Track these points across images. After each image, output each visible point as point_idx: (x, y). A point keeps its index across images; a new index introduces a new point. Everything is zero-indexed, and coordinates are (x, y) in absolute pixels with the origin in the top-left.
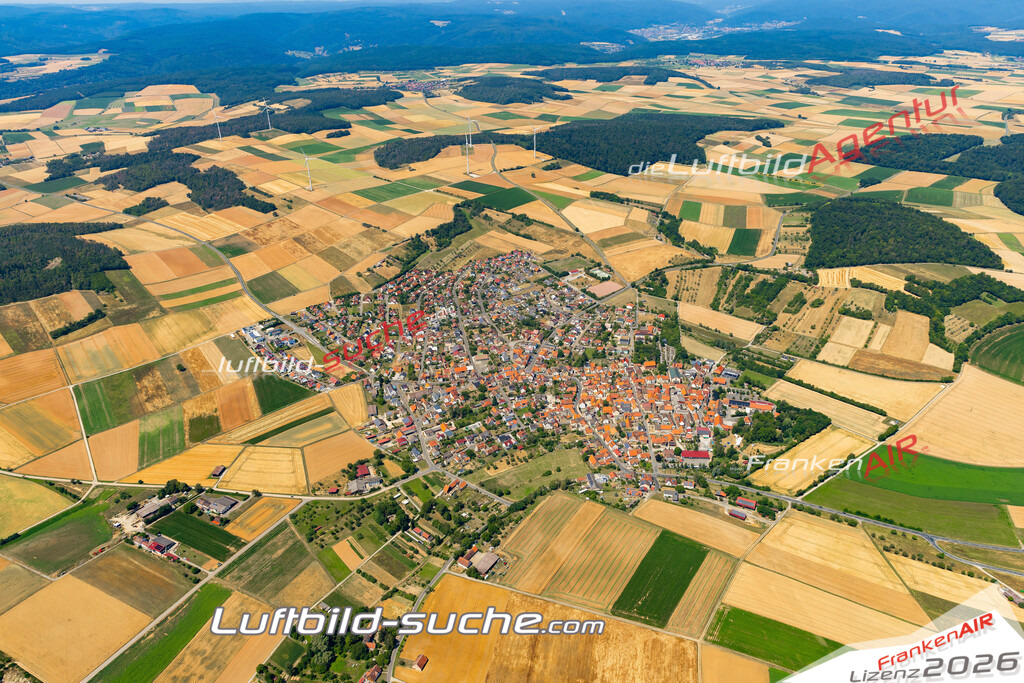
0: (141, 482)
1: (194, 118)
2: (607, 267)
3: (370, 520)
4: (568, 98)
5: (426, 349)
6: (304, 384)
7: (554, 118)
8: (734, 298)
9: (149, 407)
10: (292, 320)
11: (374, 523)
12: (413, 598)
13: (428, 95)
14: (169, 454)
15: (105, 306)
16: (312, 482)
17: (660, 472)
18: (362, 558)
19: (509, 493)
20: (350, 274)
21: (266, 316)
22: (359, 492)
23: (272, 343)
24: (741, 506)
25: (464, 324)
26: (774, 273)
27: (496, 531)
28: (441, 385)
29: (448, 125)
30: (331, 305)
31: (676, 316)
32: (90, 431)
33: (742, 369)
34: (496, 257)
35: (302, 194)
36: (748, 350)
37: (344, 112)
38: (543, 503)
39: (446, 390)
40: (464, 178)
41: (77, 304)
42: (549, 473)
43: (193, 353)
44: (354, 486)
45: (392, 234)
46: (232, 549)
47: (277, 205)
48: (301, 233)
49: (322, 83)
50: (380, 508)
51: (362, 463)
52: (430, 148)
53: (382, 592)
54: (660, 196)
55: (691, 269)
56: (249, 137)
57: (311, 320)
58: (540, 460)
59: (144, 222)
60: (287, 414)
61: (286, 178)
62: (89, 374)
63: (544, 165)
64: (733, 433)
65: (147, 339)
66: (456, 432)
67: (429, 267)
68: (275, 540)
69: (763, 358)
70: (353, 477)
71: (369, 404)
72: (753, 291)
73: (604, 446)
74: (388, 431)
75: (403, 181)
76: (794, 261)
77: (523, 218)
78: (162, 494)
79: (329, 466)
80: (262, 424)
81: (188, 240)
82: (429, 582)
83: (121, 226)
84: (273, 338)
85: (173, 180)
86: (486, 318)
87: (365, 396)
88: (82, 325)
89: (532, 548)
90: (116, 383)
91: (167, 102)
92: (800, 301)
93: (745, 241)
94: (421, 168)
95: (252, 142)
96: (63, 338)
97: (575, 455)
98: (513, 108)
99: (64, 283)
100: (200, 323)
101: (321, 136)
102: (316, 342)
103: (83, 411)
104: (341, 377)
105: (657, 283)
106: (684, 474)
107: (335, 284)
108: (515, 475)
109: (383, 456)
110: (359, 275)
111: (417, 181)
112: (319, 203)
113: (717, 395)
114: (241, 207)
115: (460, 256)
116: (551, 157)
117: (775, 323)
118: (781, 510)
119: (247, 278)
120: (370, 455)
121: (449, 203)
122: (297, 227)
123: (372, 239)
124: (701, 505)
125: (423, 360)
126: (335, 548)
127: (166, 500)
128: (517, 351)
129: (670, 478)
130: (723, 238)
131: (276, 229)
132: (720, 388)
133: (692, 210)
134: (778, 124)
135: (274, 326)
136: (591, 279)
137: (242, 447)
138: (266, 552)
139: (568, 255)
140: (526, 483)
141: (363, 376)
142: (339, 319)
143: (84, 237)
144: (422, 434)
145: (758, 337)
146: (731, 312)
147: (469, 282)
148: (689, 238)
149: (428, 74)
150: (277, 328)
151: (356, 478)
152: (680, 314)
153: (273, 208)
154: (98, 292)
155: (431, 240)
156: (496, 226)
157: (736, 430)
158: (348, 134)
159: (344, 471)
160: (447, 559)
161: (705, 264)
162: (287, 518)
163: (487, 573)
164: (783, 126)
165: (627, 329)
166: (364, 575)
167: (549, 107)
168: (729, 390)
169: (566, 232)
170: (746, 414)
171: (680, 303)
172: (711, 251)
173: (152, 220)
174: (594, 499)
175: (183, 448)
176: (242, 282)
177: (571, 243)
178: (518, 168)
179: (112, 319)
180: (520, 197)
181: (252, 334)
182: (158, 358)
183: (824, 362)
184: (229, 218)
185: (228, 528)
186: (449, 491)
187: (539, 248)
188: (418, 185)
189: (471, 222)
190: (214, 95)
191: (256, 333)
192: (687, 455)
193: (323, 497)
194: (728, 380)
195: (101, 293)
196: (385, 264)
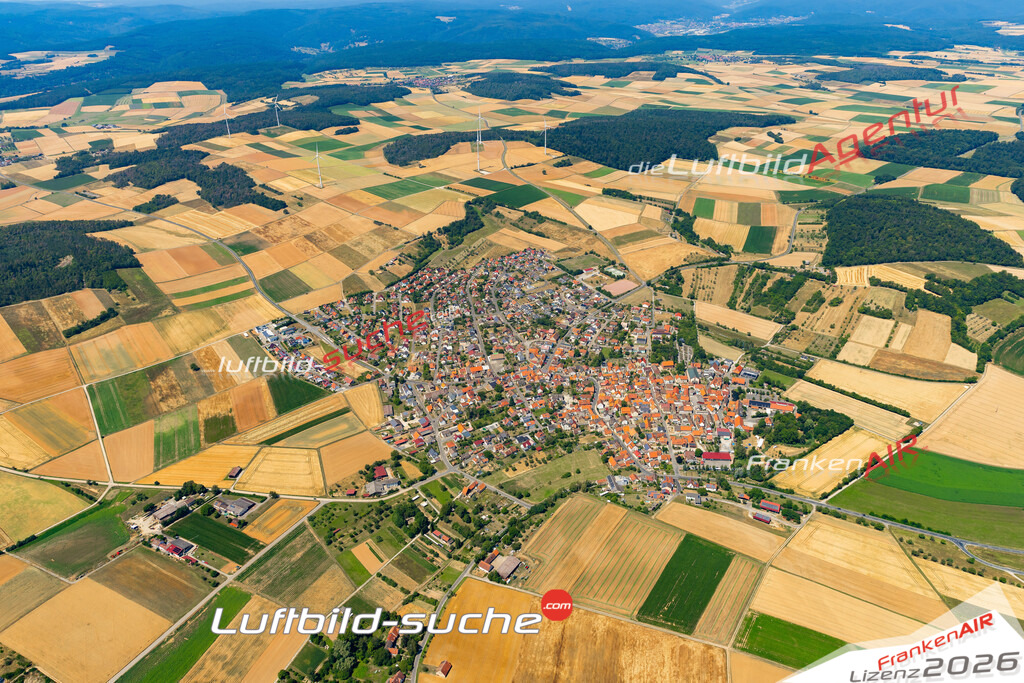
0: (157, 483)
1: (201, 115)
2: (621, 265)
3: (389, 523)
4: (577, 94)
5: (440, 348)
6: (318, 384)
7: (562, 115)
8: (751, 296)
9: (164, 407)
10: (305, 319)
11: (393, 526)
12: (435, 602)
13: (436, 91)
14: (185, 455)
15: (117, 304)
16: (329, 483)
17: (683, 474)
18: (382, 561)
19: (528, 495)
20: (363, 273)
21: (279, 314)
22: (378, 494)
23: (285, 342)
24: (765, 509)
25: (478, 323)
26: (792, 271)
27: (516, 534)
28: (457, 385)
29: (457, 122)
30: (344, 303)
31: (693, 316)
32: (105, 432)
33: (761, 369)
34: (509, 255)
35: (312, 192)
36: (767, 349)
37: (353, 108)
38: (564, 505)
39: (463, 390)
40: (475, 175)
41: (89, 302)
42: (568, 475)
43: (206, 353)
44: (371, 487)
45: (404, 232)
46: (251, 552)
47: (287, 202)
48: (312, 230)
49: (329, 79)
50: (398, 510)
51: (379, 464)
52: (440, 144)
53: (404, 597)
54: (672, 194)
55: (707, 267)
56: (258, 133)
57: (324, 319)
58: (559, 462)
59: (154, 219)
60: (302, 414)
61: (297, 175)
62: (103, 373)
63: (555, 162)
64: (754, 434)
65: (160, 337)
66: (474, 433)
67: (441, 265)
68: (293, 543)
69: (782, 358)
70: (371, 479)
71: (384, 404)
72: (770, 290)
73: (624, 448)
74: (404, 432)
75: (413, 178)
76: (810, 258)
77: (536, 216)
78: (179, 495)
79: (347, 467)
80: (278, 425)
81: (199, 238)
82: (450, 586)
83: (131, 224)
84: (286, 337)
85: (183, 177)
86: (500, 317)
87: (381, 396)
88: (94, 323)
89: (554, 552)
90: (130, 383)
91: (174, 99)
92: (818, 300)
93: (761, 239)
94: (431, 165)
95: (260, 139)
96: (76, 337)
97: (594, 457)
98: (521, 104)
99: (76, 281)
100: (213, 322)
101: (329, 133)
102: (329, 341)
103: (97, 411)
104: (356, 376)
105: (673, 281)
106: (705, 476)
107: (349, 282)
108: (533, 477)
109: (400, 457)
110: (372, 273)
111: (427, 178)
112: (329, 201)
113: (737, 395)
114: (251, 205)
115: (472, 254)
116: (561, 154)
117: (793, 322)
118: (806, 513)
119: (259, 276)
120: (388, 457)
121: (461, 200)
122: (307, 224)
123: (384, 237)
124: (724, 508)
125: (438, 358)
126: (354, 550)
127: (183, 502)
128: (533, 351)
129: (692, 481)
130: (736, 235)
131: (287, 227)
132: (740, 388)
133: (706, 207)
134: (789, 120)
135: (287, 325)
136: (606, 278)
137: (258, 448)
138: (285, 555)
139: (582, 253)
140: (546, 485)
141: (378, 375)
142: (352, 317)
143: (95, 235)
144: (439, 435)
145: (776, 336)
146: (748, 311)
147: (482, 281)
148: (703, 236)
149: (435, 70)
150: (291, 326)
151: (374, 479)
152: (696, 313)
153: (284, 205)
154: (110, 291)
155: (443, 238)
156: (508, 223)
157: (757, 431)
158: (356, 130)
159: (361, 472)
160: (467, 562)
161: (721, 263)
162: (305, 520)
163: (509, 577)
164: (794, 122)
165: (644, 328)
166: (384, 579)
167: (557, 103)
168: (748, 391)
169: (580, 230)
170: (766, 415)
171: (696, 302)
172: (727, 249)
173: (162, 218)
174: (615, 501)
175: (198, 449)
176: (254, 280)
177: (584, 241)
178: (529, 165)
179: (125, 317)
180: (532, 194)
181: (265, 333)
182: (172, 357)
183: (844, 362)
184: (239, 216)
185: (246, 531)
186: (468, 493)
187: (552, 245)
188: (428, 182)
189: (483, 220)
190: (221, 92)
191: (270, 332)
192: (709, 456)
193: (341, 499)
194: (747, 380)
195: (113, 291)
196: (397, 262)
